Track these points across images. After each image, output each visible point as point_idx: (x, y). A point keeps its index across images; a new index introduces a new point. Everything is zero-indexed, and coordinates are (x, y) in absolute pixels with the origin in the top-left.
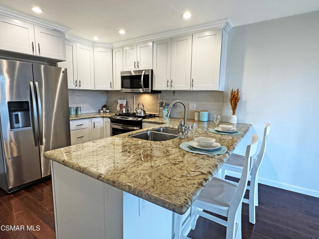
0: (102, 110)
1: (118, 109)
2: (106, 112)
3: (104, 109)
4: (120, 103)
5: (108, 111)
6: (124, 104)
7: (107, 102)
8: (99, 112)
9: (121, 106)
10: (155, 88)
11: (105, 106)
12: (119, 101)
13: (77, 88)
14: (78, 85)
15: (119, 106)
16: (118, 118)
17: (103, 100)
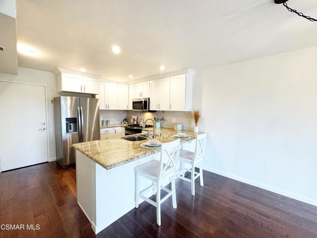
0: (123, 122)
1: (132, 121)
2: (126, 123)
3: (125, 121)
4: (133, 118)
5: (127, 123)
6: (136, 119)
7: (127, 117)
8: (121, 123)
9: (134, 120)
10: (150, 109)
11: (125, 120)
12: (132, 116)
13: (106, 109)
14: (107, 107)
15: (132, 119)
16: (129, 127)
17: (124, 116)
